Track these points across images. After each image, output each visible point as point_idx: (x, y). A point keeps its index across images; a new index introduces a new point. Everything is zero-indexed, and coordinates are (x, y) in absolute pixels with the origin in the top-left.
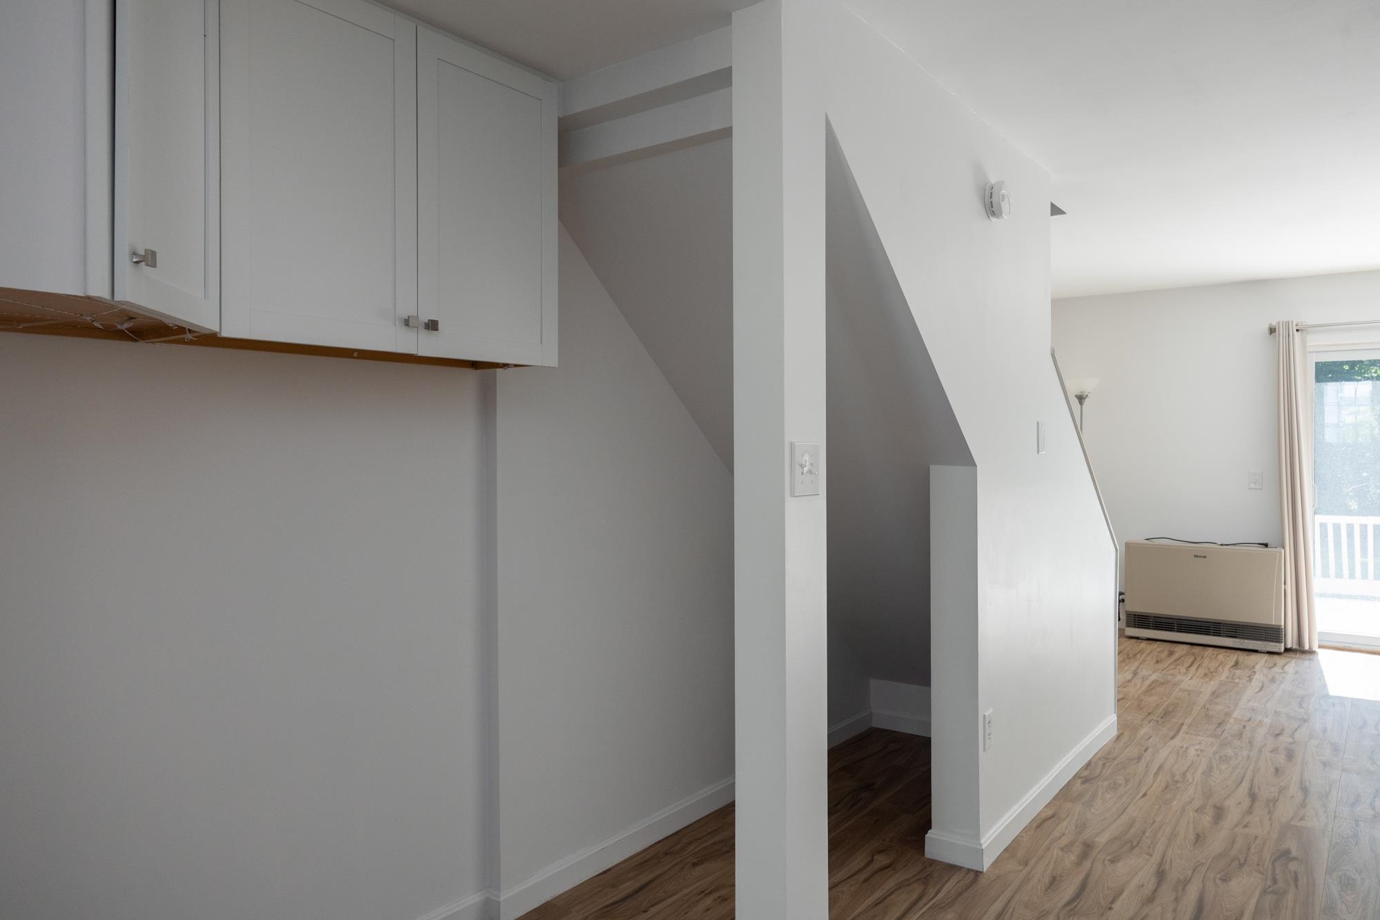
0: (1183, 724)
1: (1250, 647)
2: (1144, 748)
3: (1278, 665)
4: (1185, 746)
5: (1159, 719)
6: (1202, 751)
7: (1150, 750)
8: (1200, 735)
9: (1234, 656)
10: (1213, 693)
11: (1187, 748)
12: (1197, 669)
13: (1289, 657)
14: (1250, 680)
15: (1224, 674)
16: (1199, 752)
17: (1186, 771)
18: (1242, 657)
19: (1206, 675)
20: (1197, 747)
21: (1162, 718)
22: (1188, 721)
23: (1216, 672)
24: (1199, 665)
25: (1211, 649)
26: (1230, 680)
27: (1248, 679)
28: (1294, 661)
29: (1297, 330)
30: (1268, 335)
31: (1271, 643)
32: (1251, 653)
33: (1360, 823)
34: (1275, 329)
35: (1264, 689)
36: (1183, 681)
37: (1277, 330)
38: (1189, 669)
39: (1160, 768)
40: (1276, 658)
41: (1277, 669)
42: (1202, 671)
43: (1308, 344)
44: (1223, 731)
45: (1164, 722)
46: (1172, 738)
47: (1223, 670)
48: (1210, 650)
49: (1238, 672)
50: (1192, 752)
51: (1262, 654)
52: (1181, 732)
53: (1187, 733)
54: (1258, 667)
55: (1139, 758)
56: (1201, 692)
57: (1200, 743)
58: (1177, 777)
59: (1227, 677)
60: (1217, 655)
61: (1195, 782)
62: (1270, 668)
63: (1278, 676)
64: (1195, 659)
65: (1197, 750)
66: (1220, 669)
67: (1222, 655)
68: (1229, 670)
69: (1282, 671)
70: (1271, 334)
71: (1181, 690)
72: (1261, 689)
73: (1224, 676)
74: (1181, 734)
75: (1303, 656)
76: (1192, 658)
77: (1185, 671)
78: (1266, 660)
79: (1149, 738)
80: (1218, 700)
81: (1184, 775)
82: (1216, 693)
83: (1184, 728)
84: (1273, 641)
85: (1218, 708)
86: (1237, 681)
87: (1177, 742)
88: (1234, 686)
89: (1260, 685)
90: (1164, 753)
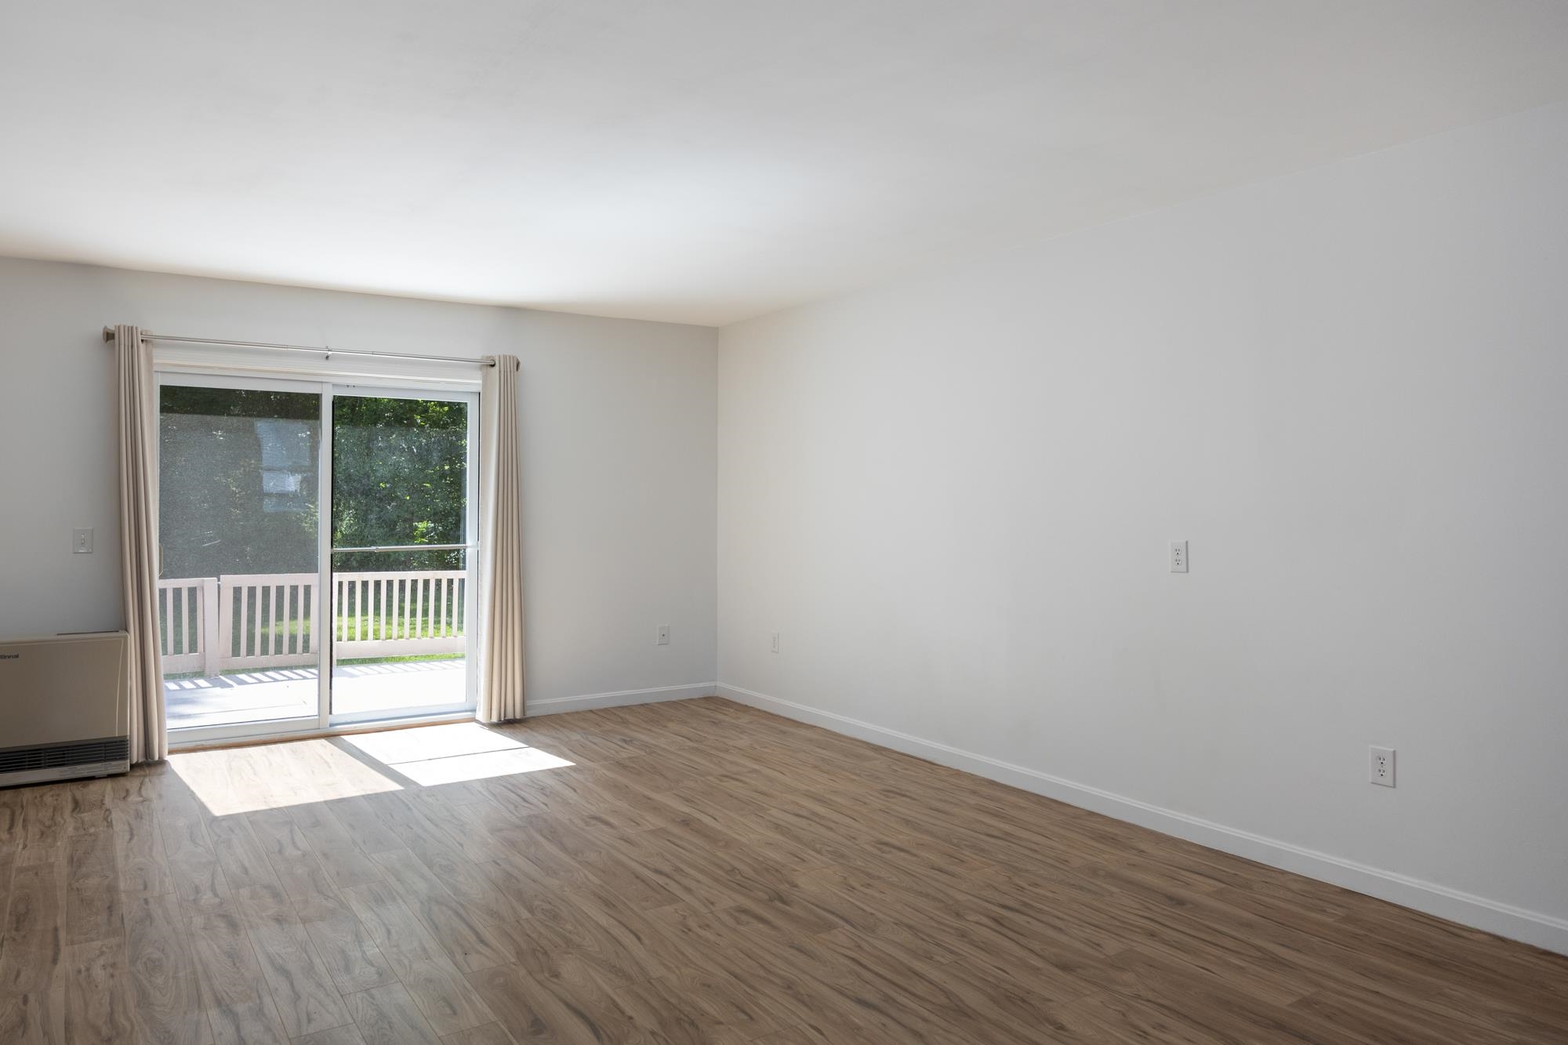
0: (56, 929)
1: (85, 774)
2: (21, 997)
3: (131, 791)
4: (83, 969)
5: (13, 933)
6: (114, 965)
7: (32, 998)
8: (93, 940)
9: (67, 794)
10: (71, 860)
11: (88, 970)
12: (24, 827)
13: (140, 776)
14: (110, 825)
15: (70, 828)
16: (110, 970)
17: (112, 1013)
18: (78, 791)
19: (42, 833)
20: (101, 961)
21: (17, 929)
22: (60, 921)
23: (55, 824)
24: (24, 820)
25: (27, 789)
26: (82, 832)
27: (105, 823)
28: (147, 780)
29: (142, 341)
30: (103, 342)
31: (113, 763)
32: (87, 782)
33: (373, 991)
34: (113, 335)
35: (135, 832)
36: (14, 852)
37: (116, 336)
38: (13, 831)
39: (68, 1024)
40: (122, 780)
41: (134, 798)
42: (34, 830)
43: (155, 361)
44: (123, 919)
45: (24, 937)
46: (55, 961)
47: (63, 818)
48: (27, 792)
49: (86, 816)
50: (99, 973)
51: (102, 780)
52: (62, 943)
53: (72, 943)
54: (108, 801)
55: (23, 1021)
56: (51, 866)
57: (102, 953)
58: (105, 1031)
59: (76, 829)
60: (41, 797)
61: (136, 1028)
62: (124, 798)
63: (141, 808)
64: (13, 814)
65: (104, 967)
66: (59, 819)
67: (49, 796)
68: (72, 816)
69: (141, 799)
70: (107, 340)
71: (20, 870)
72: (132, 835)
73: (71, 829)
74: (65, 951)
75: (153, 770)
76: (8, 812)
77: (8, 836)
78: (113, 789)
79: (18, 976)
80: (84, 870)
81: (111, 1019)
82: (75, 859)
83: (62, 935)
84: (116, 759)
85: (93, 881)
86: (92, 830)
87: (65, 965)
88: (94, 841)
89: (126, 828)
90: (57, 994)
